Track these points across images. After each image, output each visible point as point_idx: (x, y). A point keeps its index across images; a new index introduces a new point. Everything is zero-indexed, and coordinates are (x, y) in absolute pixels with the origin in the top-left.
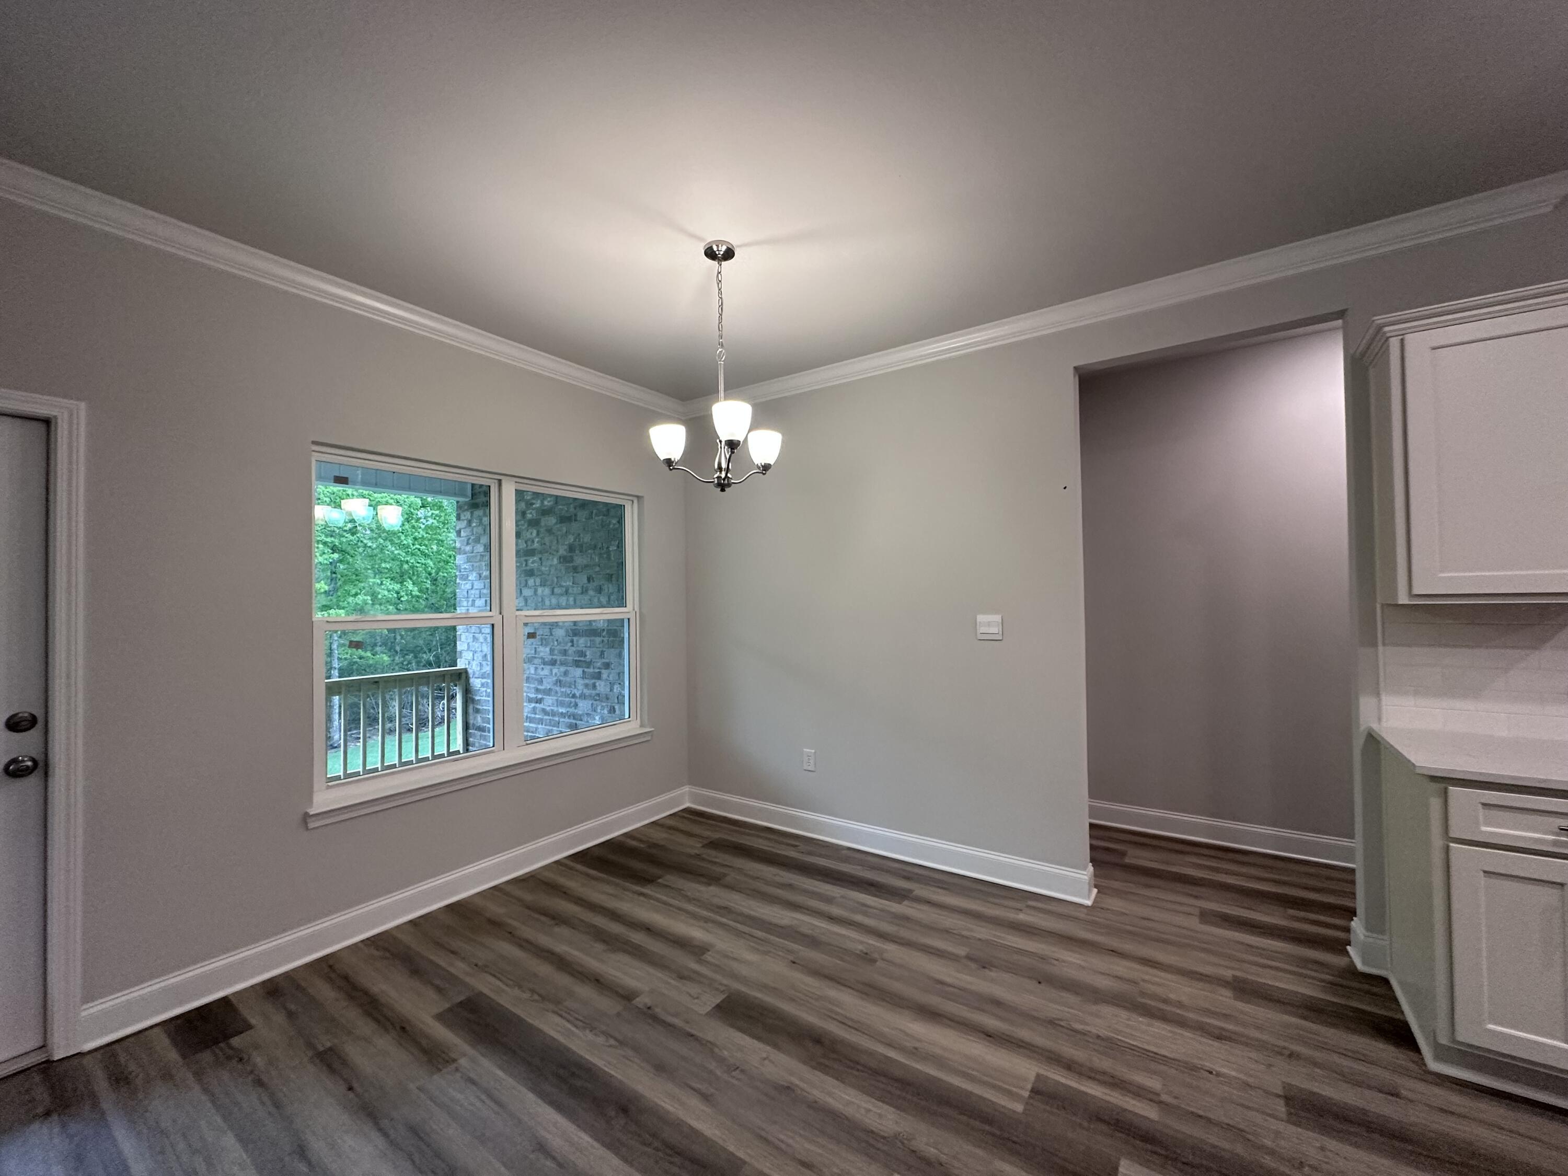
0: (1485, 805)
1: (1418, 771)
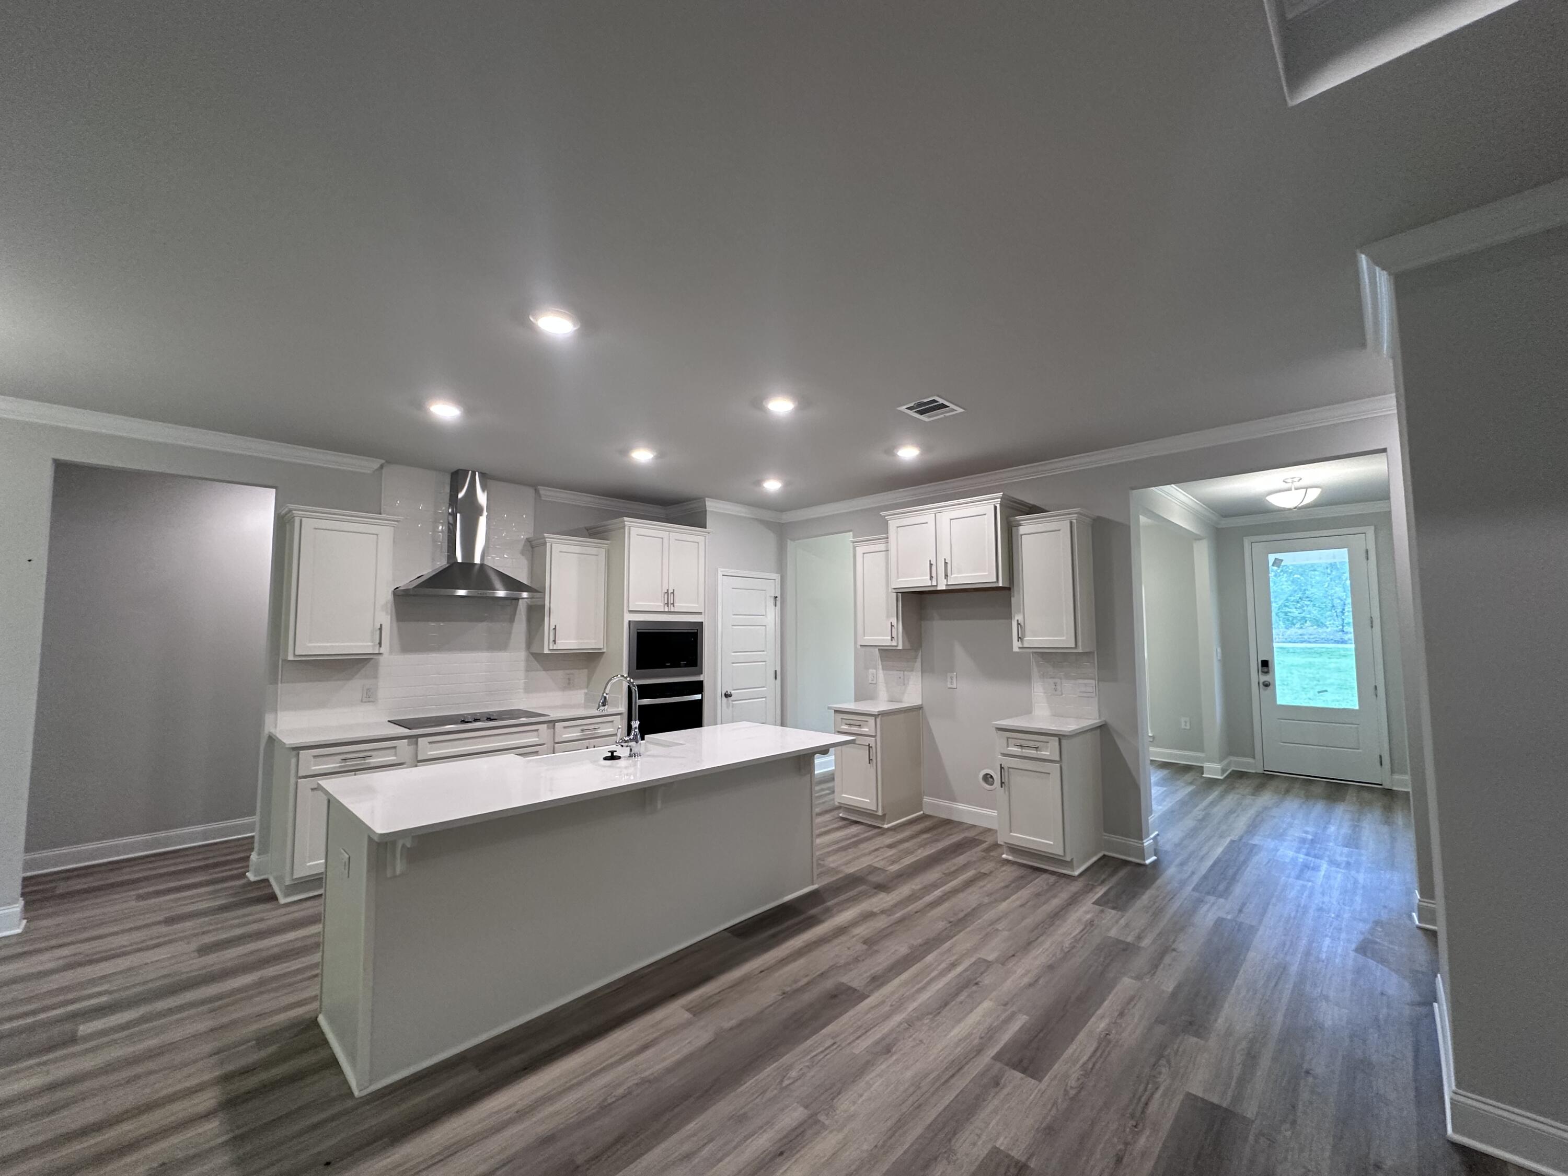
0: (315, 757)
1: (287, 746)
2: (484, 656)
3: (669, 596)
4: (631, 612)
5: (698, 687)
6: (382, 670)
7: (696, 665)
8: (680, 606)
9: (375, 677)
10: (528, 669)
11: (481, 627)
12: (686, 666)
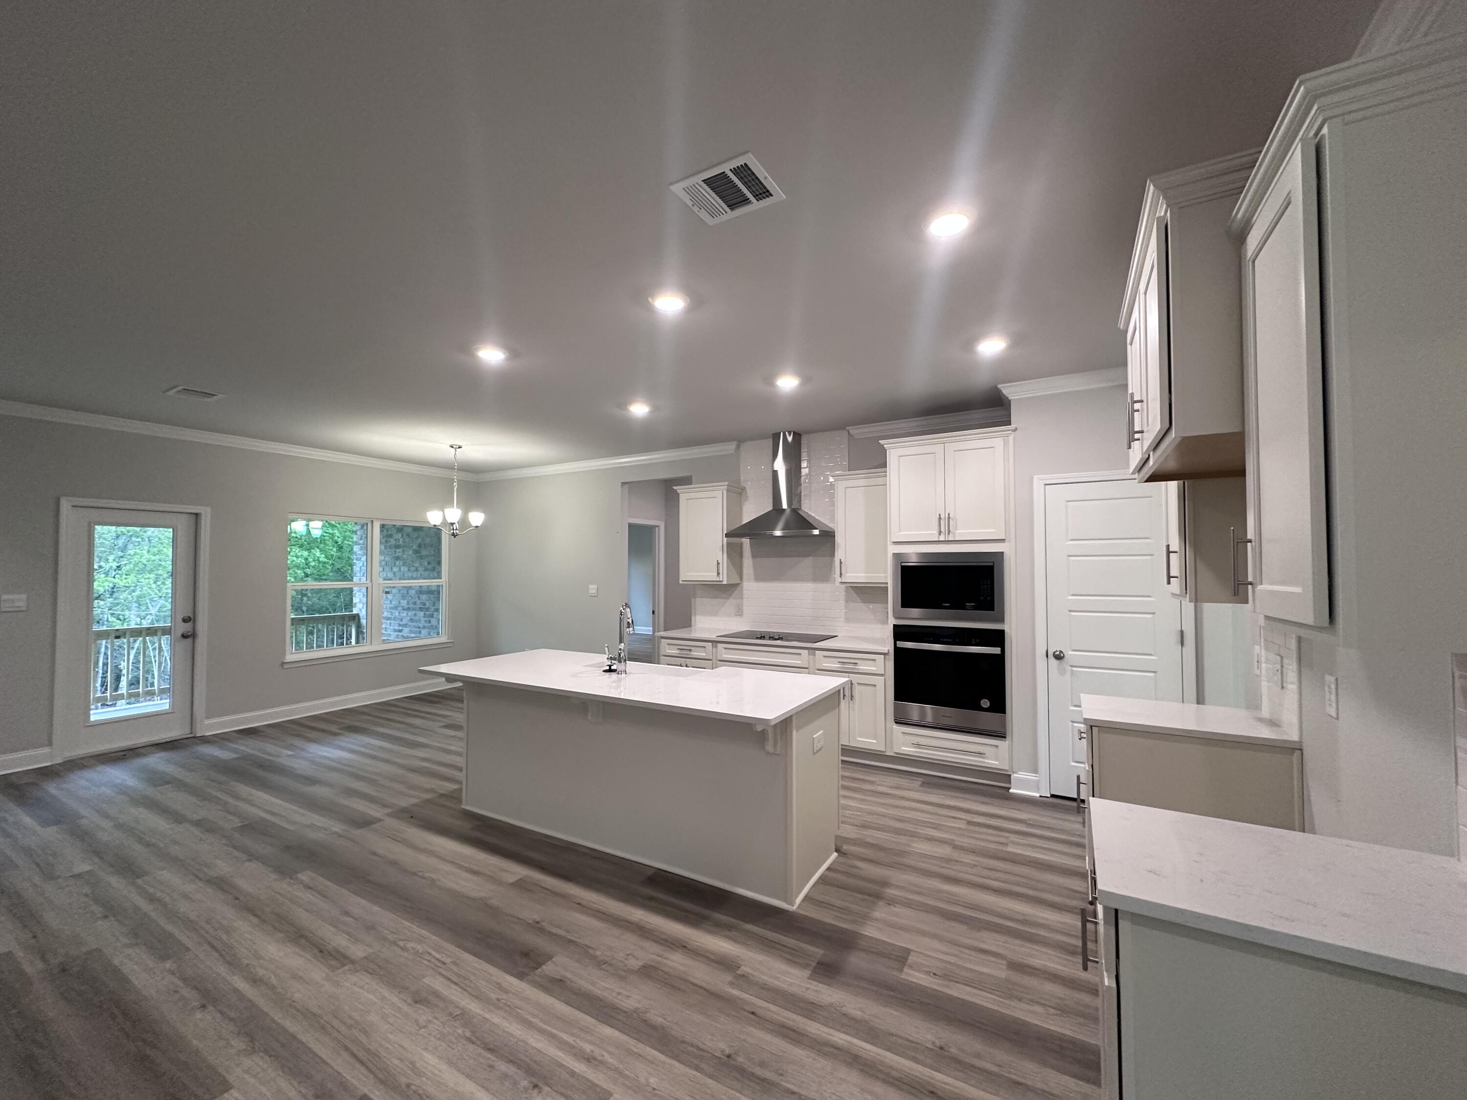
2: (810, 586)
3: (945, 522)
4: (895, 543)
5: (998, 638)
6: (745, 593)
7: (992, 608)
8: (960, 533)
9: (742, 598)
10: (847, 601)
11: (808, 562)
12: (975, 608)
